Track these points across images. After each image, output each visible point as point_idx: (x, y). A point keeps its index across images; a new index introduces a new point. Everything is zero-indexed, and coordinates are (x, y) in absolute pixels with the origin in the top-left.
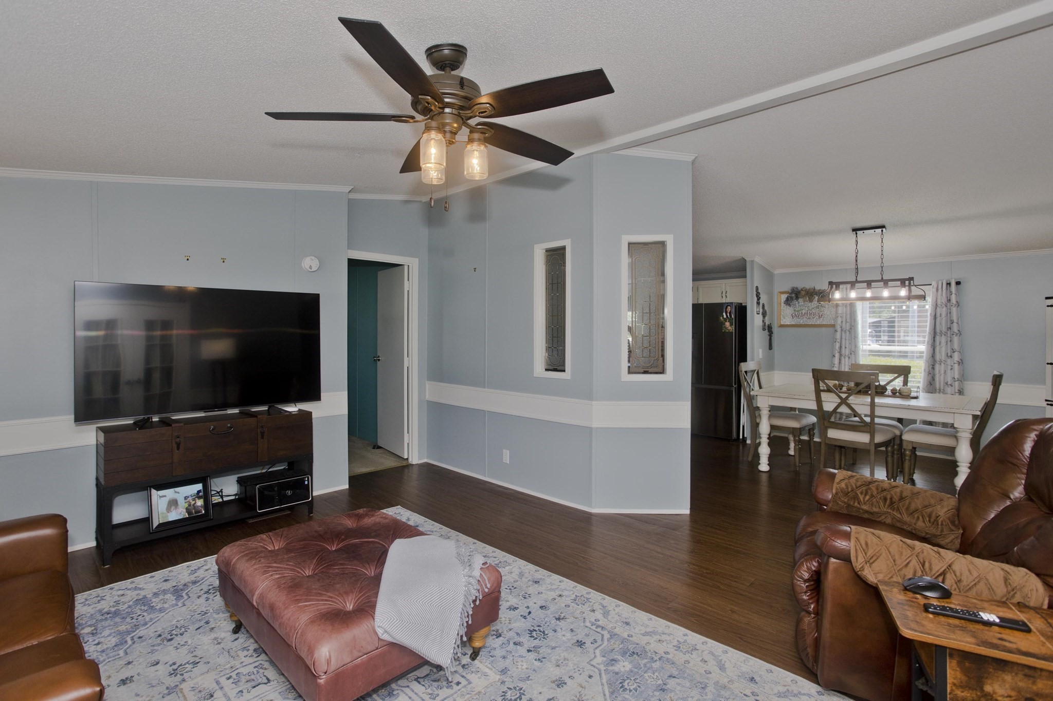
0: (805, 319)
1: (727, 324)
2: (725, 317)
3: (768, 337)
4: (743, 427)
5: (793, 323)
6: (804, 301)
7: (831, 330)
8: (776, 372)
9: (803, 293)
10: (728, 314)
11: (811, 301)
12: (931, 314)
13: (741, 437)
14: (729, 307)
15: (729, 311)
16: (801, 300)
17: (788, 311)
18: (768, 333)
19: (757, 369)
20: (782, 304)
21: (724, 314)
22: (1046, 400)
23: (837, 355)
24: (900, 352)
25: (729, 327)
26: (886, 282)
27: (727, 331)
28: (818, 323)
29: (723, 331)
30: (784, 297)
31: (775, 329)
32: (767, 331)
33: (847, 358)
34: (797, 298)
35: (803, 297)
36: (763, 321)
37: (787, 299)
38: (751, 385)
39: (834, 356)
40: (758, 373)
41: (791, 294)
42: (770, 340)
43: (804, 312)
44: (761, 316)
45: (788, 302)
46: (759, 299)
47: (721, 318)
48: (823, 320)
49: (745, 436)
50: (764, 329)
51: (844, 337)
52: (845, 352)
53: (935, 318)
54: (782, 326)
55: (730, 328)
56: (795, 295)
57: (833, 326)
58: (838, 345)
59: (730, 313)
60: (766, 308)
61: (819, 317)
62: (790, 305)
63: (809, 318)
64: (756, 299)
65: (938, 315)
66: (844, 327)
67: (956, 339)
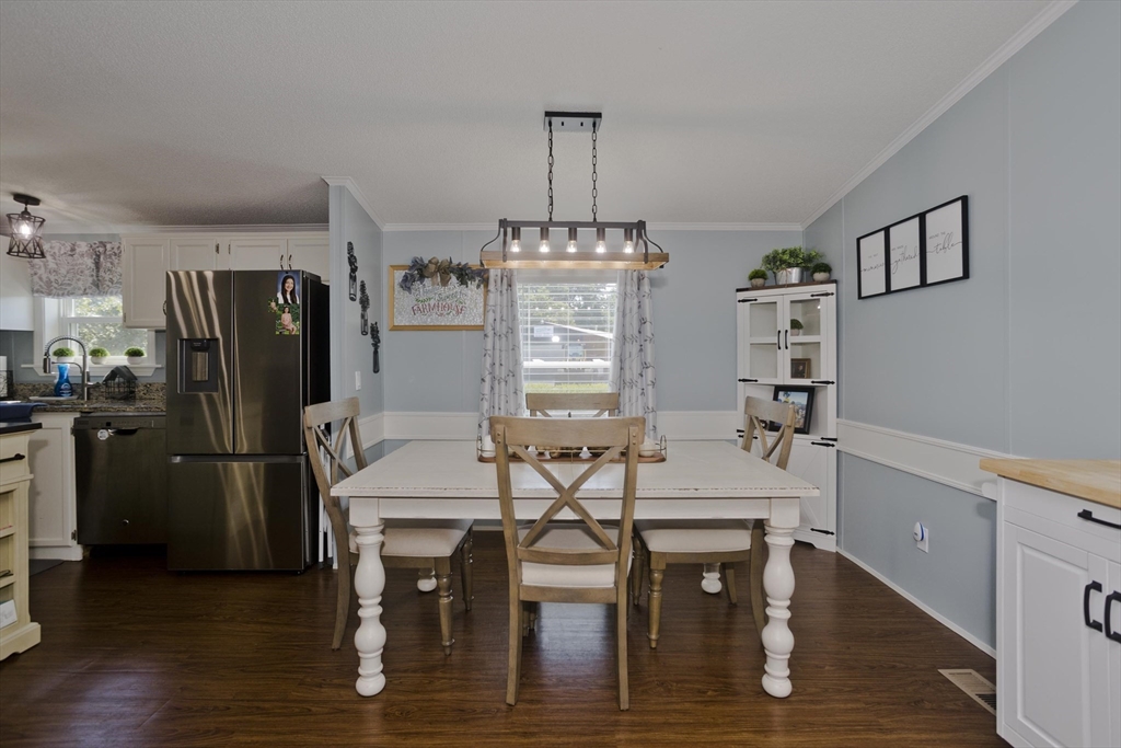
0: (434, 316)
1: (287, 318)
2: (281, 301)
3: (372, 349)
4: (325, 534)
5: (415, 323)
6: (433, 284)
7: (479, 334)
8: (386, 413)
9: (432, 268)
10: (288, 297)
11: (445, 282)
12: (618, 308)
13: (321, 559)
14: (290, 281)
15: (289, 290)
16: (427, 281)
17: (405, 300)
18: (372, 341)
19: (349, 416)
20: (397, 287)
21: (280, 295)
22: (738, 431)
23: (488, 379)
24: (572, 370)
25: (290, 324)
26: (601, 228)
27: (287, 333)
28: (456, 323)
29: (277, 333)
30: (399, 275)
31: (384, 334)
32: (369, 335)
33: (503, 384)
34: (422, 277)
35: (432, 275)
36: (363, 316)
37: (406, 279)
38: (336, 456)
39: (483, 380)
40: (352, 425)
41: (411, 268)
42: (376, 353)
43: (432, 302)
44: (357, 305)
45: (407, 283)
46: (354, 270)
47: (273, 304)
48: (464, 316)
49: (330, 555)
50: (364, 333)
51: (497, 347)
52: (500, 373)
53: (624, 315)
54: (396, 328)
55: (291, 326)
56: (418, 272)
57: (481, 328)
58: (489, 361)
59: (292, 293)
60: (367, 291)
61: (458, 313)
62: (409, 289)
63: (442, 314)
64: (347, 269)
65: (628, 311)
66: (498, 328)
67: (649, 347)
